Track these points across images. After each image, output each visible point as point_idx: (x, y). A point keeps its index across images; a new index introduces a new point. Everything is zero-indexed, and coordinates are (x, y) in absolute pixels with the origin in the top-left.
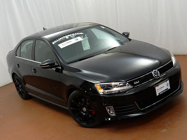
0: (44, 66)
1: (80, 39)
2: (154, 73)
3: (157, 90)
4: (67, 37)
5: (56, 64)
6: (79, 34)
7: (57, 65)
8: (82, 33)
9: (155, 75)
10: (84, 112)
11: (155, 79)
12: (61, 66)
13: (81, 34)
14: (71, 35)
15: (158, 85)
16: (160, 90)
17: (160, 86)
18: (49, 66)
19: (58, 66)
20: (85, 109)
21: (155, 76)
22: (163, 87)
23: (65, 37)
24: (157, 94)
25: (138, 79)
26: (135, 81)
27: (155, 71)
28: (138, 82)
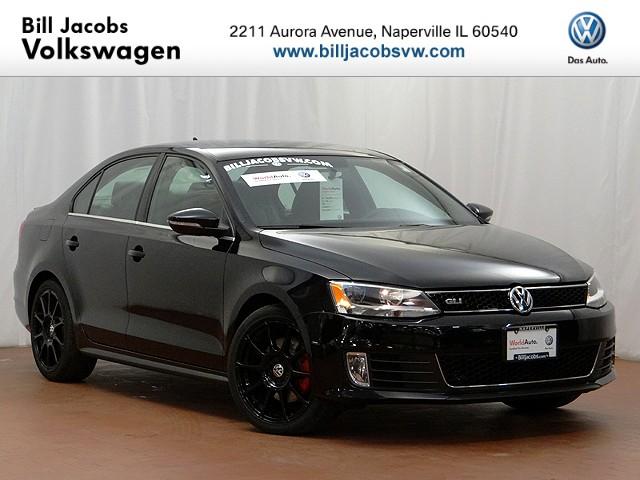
0: (182, 224)
1: (316, 176)
2: (515, 293)
3: (512, 343)
4: (276, 162)
6: (318, 163)
7: (225, 230)
8: (327, 164)
9: (517, 302)
11: (515, 312)
12: (237, 233)
13: (323, 164)
14: (289, 160)
15: (518, 330)
16: (520, 346)
17: (524, 335)
18: (198, 225)
19: (228, 232)
20: (279, 370)
21: (514, 302)
22: (535, 342)
23: (270, 161)
24: (510, 357)
25: (460, 295)
26: (450, 296)
27: (520, 290)
28: (458, 301)
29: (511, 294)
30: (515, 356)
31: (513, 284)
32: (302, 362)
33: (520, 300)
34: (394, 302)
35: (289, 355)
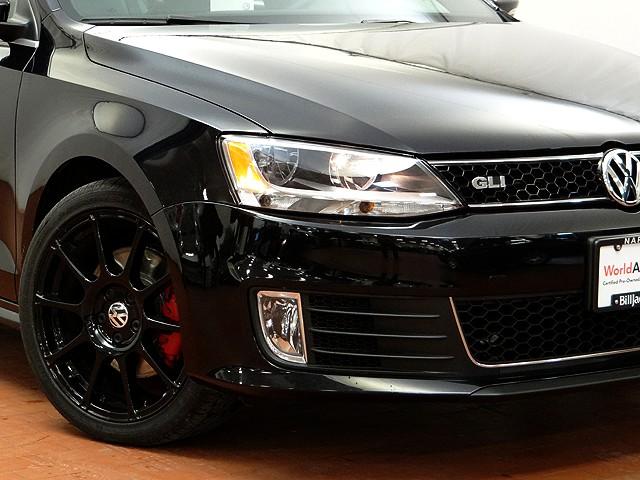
2: (613, 164)
3: (610, 271)
5: (16, 19)
7: (22, 27)
10: (109, 330)
11: (612, 204)
12: (43, 31)
15: (621, 242)
16: (624, 276)
17: (632, 253)
19: (27, 31)
20: (119, 314)
24: (604, 301)
25: (502, 168)
26: (481, 170)
27: (623, 156)
28: (497, 181)
29: (605, 166)
30: (615, 297)
31: (609, 145)
32: (167, 300)
33: (622, 178)
34: (359, 182)
35: (139, 285)
